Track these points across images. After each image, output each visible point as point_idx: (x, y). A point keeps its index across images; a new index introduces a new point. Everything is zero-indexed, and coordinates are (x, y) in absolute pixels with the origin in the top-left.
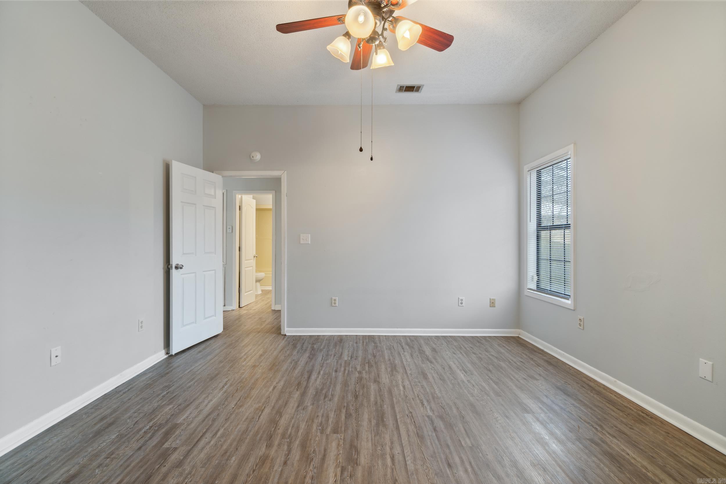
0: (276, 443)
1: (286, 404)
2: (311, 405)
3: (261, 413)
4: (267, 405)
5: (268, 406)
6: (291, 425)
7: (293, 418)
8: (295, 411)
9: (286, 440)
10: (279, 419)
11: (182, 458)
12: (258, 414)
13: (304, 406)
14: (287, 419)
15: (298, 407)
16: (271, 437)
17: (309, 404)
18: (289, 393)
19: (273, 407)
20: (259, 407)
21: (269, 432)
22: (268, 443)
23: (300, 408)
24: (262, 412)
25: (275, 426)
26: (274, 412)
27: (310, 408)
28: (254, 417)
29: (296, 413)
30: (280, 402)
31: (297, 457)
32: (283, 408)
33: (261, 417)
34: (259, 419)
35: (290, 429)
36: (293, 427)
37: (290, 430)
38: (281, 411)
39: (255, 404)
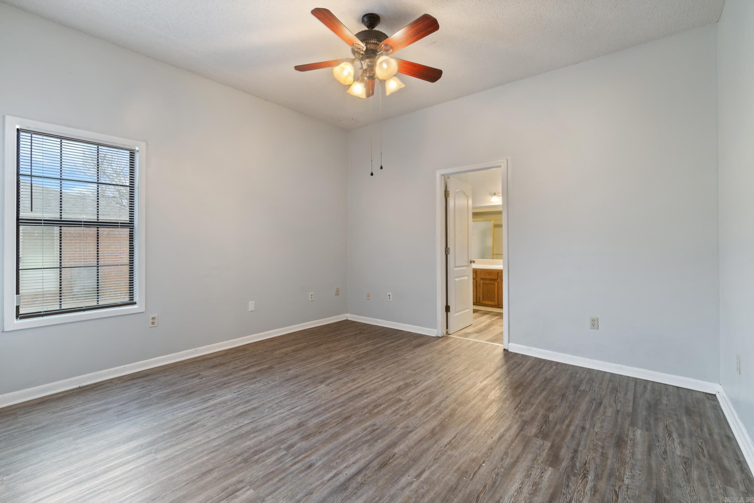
0: (448, 410)
1: (420, 441)
2: (397, 428)
3: (452, 441)
4: (442, 449)
5: (442, 447)
6: (429, 417)
7: (424, 423)
8: (416, 429)
9: (440, 409)
10: (436, 426)
11: (526, 427)
12: (455, 440)
13: (405, 430)
14: (430, 424)
15: (411, 432)
16: (450, 415)
17: (399, 429)
18: (407, 455)
19: (436, 442)
20: (452, 450)
21: (450, 419)
22: (454, 412)
23: (410, 429)
24: (450, 441)
25: (443, 422)
26: (438, 436)
27: (401, 425)
28: (461, 439)
29: (418, 426)
30: (425, 446)
31: (438, 397)
32: (426, 437)
33: (453, 436)
34: (456, 435)
35: (431, 415)
36: (429, 416)
37: (433, 414)
38: (430, 435)
39: (456, 457)
